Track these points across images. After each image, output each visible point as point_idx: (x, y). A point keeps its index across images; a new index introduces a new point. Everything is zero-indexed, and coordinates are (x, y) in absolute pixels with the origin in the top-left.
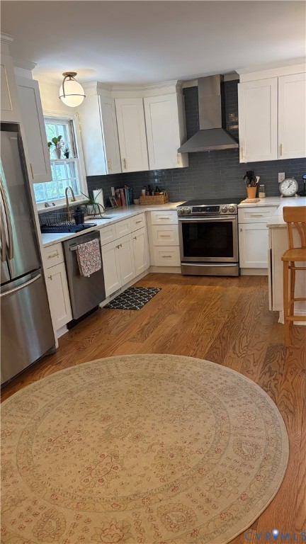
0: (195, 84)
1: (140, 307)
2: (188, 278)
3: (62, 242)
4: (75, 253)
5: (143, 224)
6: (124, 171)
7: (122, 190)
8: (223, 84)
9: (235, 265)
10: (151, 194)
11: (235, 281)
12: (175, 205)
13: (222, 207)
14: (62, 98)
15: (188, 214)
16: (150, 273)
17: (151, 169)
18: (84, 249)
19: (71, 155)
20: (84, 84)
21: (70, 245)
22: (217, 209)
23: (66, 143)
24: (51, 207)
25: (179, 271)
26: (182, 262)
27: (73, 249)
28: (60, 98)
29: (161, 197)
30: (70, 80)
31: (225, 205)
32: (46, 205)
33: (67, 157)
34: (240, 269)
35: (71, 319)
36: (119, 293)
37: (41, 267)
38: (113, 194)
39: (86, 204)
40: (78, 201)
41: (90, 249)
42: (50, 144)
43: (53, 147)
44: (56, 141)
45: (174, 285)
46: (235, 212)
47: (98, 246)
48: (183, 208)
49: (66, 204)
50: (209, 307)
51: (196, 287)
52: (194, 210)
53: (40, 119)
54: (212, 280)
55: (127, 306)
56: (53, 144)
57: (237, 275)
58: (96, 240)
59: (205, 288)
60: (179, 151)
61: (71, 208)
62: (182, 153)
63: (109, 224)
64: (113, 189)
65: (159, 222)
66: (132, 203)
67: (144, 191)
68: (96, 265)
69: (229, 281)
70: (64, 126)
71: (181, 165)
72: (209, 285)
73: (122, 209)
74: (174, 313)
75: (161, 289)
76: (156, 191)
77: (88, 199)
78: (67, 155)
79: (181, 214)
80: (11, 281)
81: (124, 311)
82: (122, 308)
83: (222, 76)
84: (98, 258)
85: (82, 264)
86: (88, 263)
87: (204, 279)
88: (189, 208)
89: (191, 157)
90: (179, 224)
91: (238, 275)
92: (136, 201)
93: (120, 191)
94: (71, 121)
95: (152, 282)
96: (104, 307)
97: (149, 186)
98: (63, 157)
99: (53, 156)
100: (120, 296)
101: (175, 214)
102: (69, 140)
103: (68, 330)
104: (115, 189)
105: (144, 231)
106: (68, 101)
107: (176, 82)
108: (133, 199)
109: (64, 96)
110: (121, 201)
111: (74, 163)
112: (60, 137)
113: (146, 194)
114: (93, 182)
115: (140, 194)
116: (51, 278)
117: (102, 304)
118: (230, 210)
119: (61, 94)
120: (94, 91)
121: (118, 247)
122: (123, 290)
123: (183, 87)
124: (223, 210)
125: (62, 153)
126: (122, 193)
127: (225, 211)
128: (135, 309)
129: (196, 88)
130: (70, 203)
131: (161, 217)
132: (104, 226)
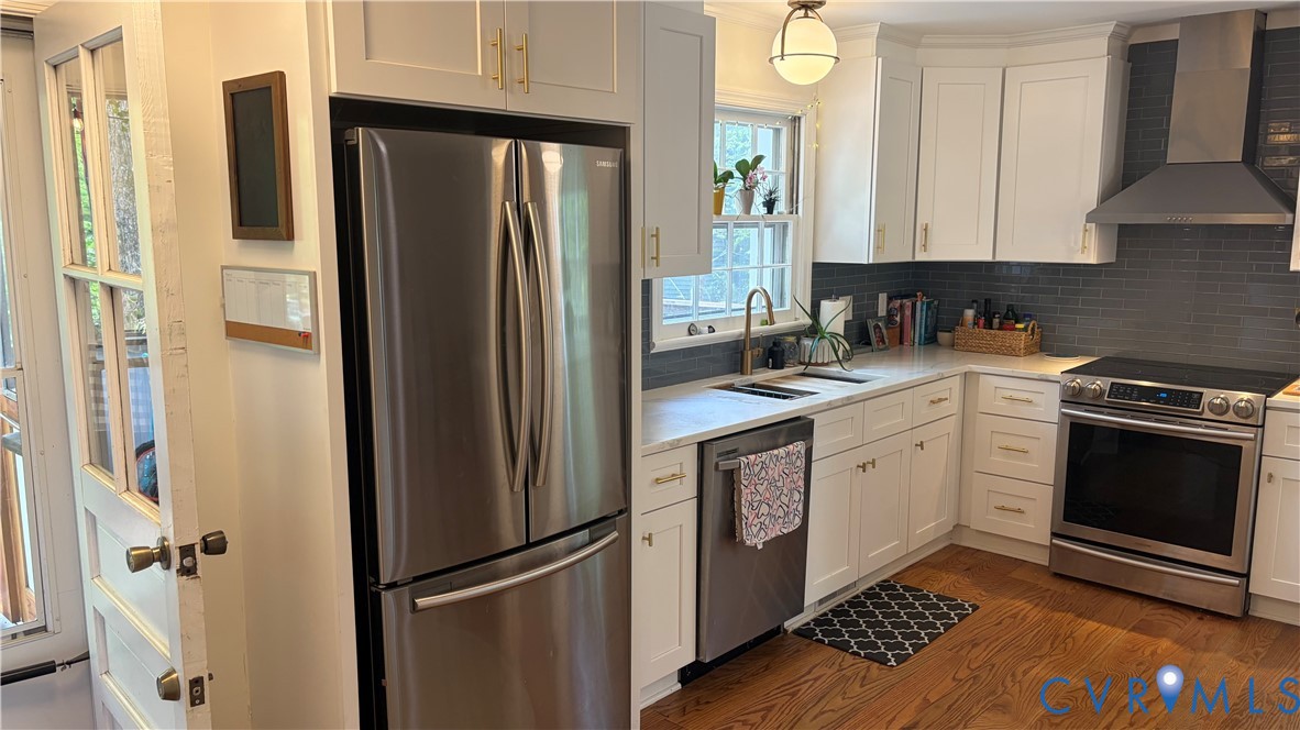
0: (1172, 33)
1: (901, 659)
2: (1069, 588)
3: (701, 445)
4: (730, 479)
5: (953, 406)
6: (921, 257)
7: (907, 302)
8: (1262, 38)
9: (1235, 581)
10: (989, 325)
11: (1230, 632)
12: (1057, 367)
13: (1212, 396)
14: (776, 61)
15: (1095, 401)
16: (952, 545)
17: (998, 259)
18: (757, 469)
19: (781, 206)
20: (839, 28)
21: (719, 455)
22: (1193, 400)
23: (771, 176)
24: (704, 338)
25: (1043, 559)
26: (1054, 535)
27: (725, 465)
28: (771, 60)
29: (1020, 335)
30: (806, 16)
31: (1224, 394)
32: (692, 330)
33: (770, 211)
34: (1248, 595)
35: (690, 658)
36: (848, 596)
37: (625, 510)
38: (882, 311)
39: (799, 334)
40: (782, 324)
41: (774, 473)
42: (729, 175)
43: (737, 184)
44: (745, 168)
45: (1020, 603)
46: (1254, 420)
47: (801, 463)
48: (1079, 380)
49: (743, 330)
50: (1127, 715)
51: (1091, 625)
52: (1116, 390)
53: (704, 110)
54: (1147, 612)
55: (861, 645)
56: (737, 174)
57: (1237, 613)
58: (799, 447)
59: (1118, 637)
60: (1090, 218)
61: (757, 341)
62: (1101, 226)
63: (849, 401)
64: (883, 298)
65: (1002, 406)
66: (931, 340)
67: (970, 313)
68: (787, 514)
69: (1205, 628)
70: (777, 131)
71: (1091, 258)
72: (1134, 629)
73: (900, 356)
74: (1003, 708)
75: (975, 608)
76: (1006, 317)
77: (808, 321)
78: (770, 205)
79: (1072, 397)
80: (529, 545)
81: (849, 659)
82: (844, 647)
83: (1262, 15)
84: (796, 496)
85: (744, 511)
86: (764, 509)
87: (1121, 603)
88: (1101, 383)
89: (1127, 237)
90: (1061, 425)
91: (1242, 616)
92: (944, 337)
93: (901, 306)
94: (796, 120)
95: (953, 577)
96: (798, 632)
97: (988, 301)
98: (758, 208)
99: (732, 205)
100: (851, 603)
101: (1053, 395)
102: (784, 167)
103: (679, 686)
104: (890, 299)
105: (951, 425)
106: (790, 70)
107: (1110, 28)
108: (936, 330)
109: (782, 56)
110: (902, 332)
111: (785, 226)
112: (759, 159)
113: (976, 323)
114: (829, 279)
115: (958, 320)
116: (649, 539)
117: (791, 624)
118: (1238, 411)
119: (777, 51)
120: (869, 45)
121: (864, 467)
122: (863, 587)
123: (1131, 42)
124: (1213, 407)
125: (759, 200)
126: (908, 313)
127: (1223, 409)
128: (883, 660)
129: (1173, 45)
130: (756, 328)
131: (1008, 394)
132: (831, 406)
